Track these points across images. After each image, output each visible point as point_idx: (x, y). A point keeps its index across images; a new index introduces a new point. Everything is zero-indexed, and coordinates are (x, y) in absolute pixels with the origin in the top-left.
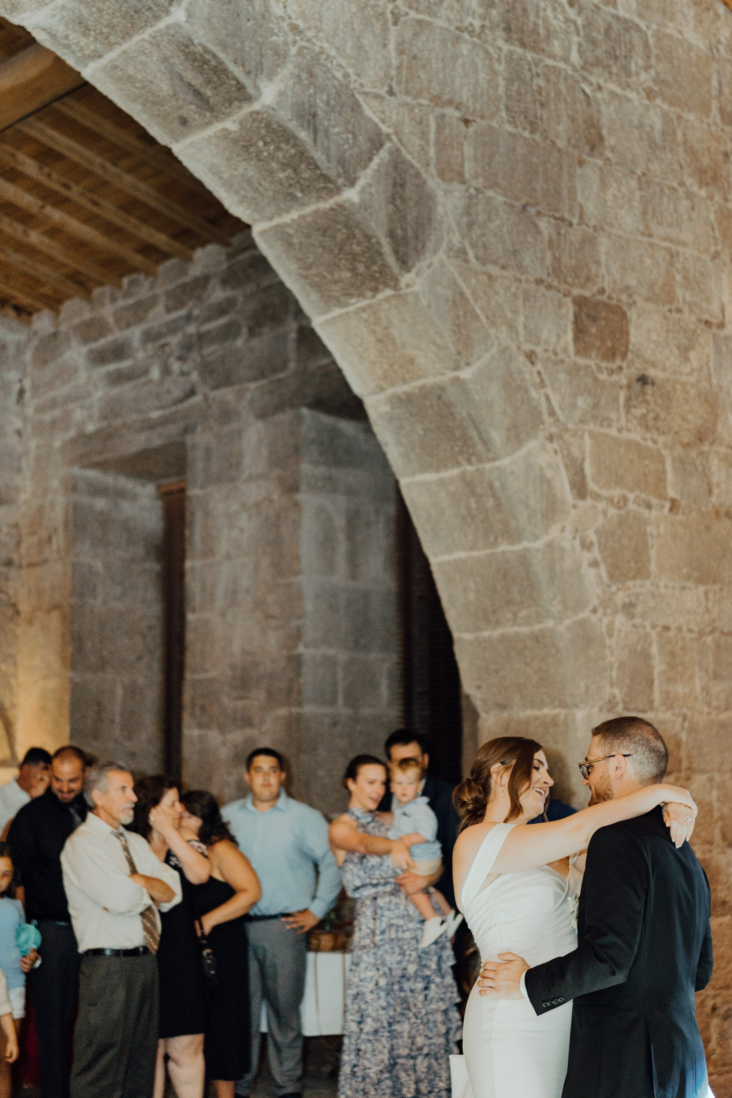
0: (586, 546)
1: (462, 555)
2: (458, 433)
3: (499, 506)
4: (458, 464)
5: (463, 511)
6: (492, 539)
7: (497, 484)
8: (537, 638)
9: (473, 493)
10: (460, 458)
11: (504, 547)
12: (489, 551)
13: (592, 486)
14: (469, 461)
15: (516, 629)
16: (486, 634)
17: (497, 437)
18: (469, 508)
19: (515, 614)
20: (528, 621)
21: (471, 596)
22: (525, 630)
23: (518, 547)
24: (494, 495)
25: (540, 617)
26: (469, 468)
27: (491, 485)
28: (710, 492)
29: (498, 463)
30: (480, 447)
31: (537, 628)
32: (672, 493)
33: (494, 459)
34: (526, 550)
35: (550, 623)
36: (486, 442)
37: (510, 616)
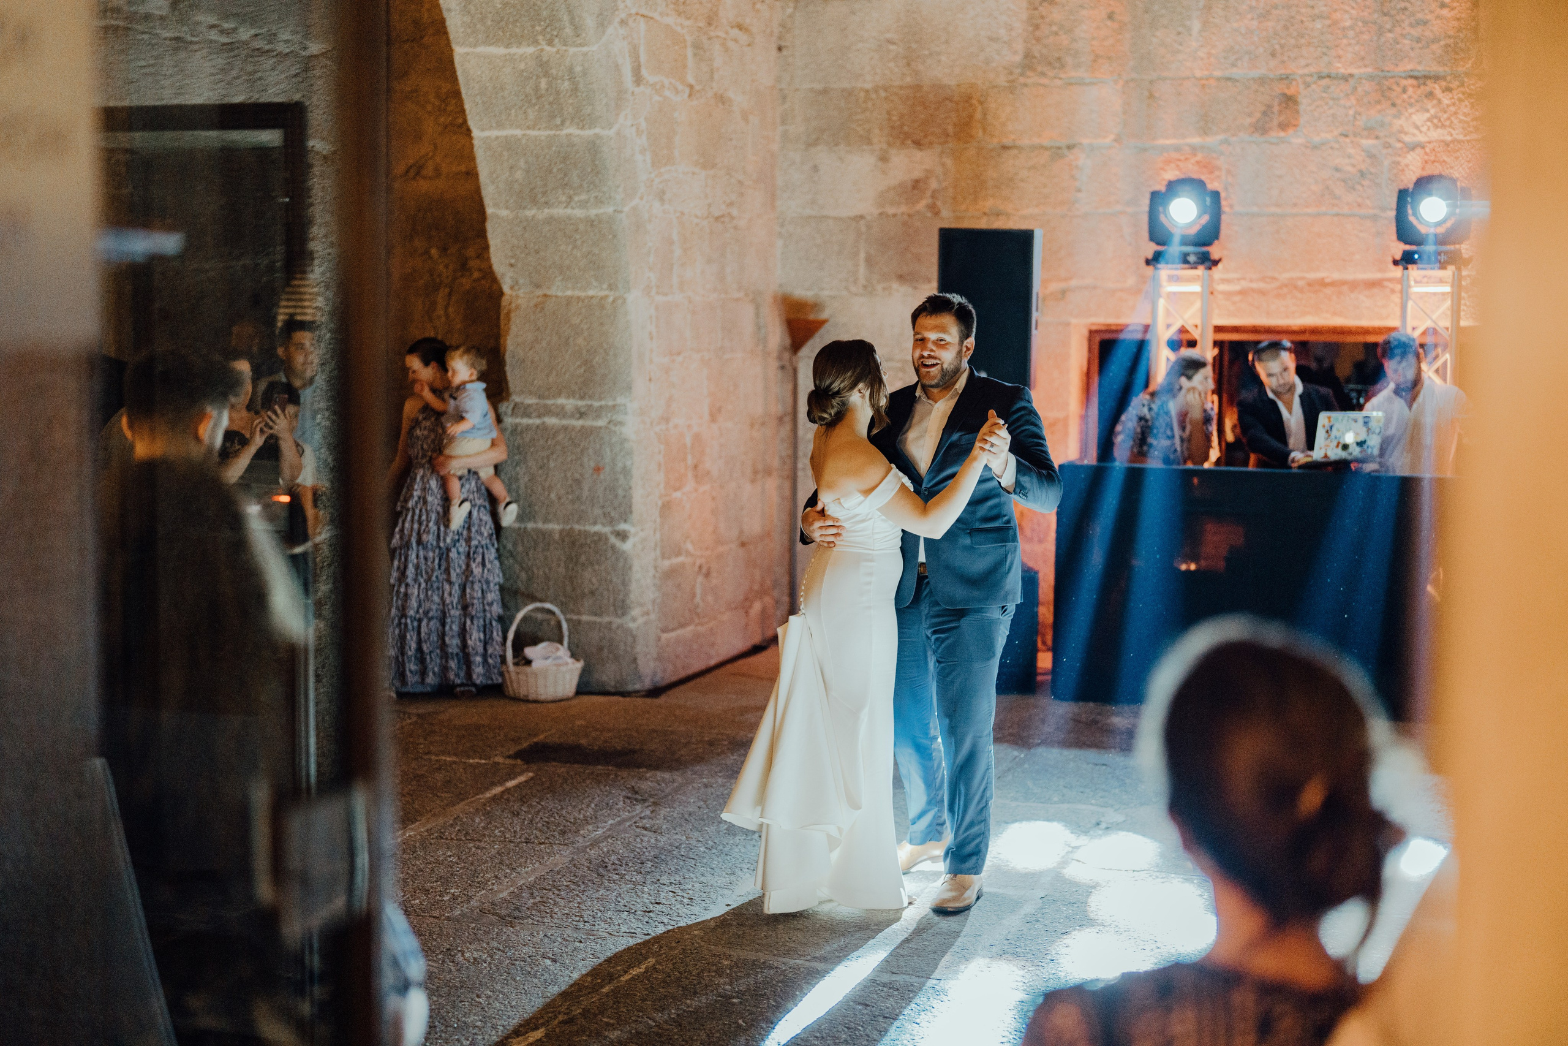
0: (639, 132)
1: (518, 132)
2: (545, 13)
3: (575, 90)
4: (536, 42)
5: (528, 90)
6: (558, 121)
7: (578, 69)
8: (591, 223)
9: (546, 74)
10: (540, 38)
11: (571, 130)
12: (552, 133)
13: (644, 72)
14: (550, 43)
15: (569, 211)
16: (529, 213)
17: (590, 22)
18: (537, 88)
19: (570, 197)
20: (583, 204)
21: (519, 175)
22: (579, 213)
23: (588, 133)
24: (572, 79)
25: (599, 202)
26: (548, 48)
27: (571, 69)
28: (712, 78)
29: (585, 49)
30: (568, 31)
31: (593, 212)
32: (691, 79)
33: (581, 45)
34: (597, 136)
35: (610, 210)
36: (577, 29)
37: (564, 198)
